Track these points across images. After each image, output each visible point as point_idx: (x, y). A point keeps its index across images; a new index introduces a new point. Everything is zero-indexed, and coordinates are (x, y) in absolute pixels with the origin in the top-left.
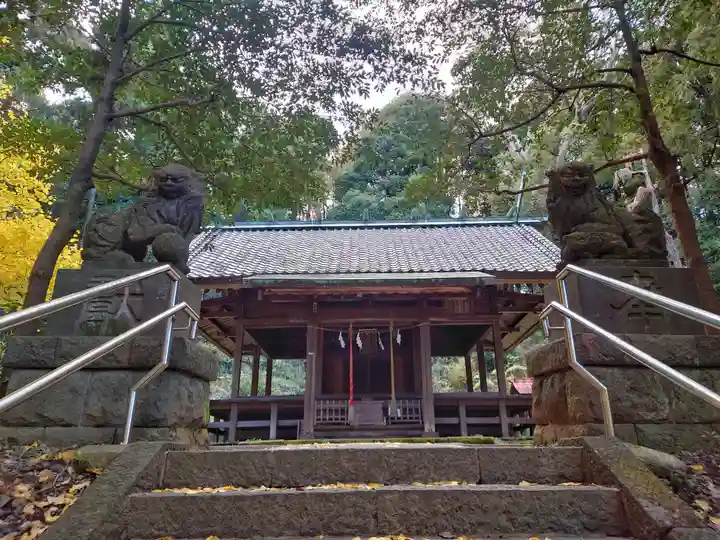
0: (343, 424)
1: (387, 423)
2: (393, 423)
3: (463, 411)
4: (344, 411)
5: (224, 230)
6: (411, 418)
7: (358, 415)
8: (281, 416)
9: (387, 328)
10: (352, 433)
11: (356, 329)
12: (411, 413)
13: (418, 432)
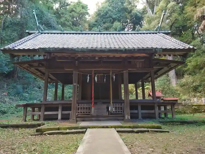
0: (89, 114)
1: (109, 114)
2: (111, 114)
3: (139, 108)
4: (90, 109)
5: (42, 33)
6: (119, 112)
7: (96, 111)
8: (63, 110)
9: (110, 73)
10: (93, 119)
11: (95, 74)
12: (119, 109)
13: (122, 118)
